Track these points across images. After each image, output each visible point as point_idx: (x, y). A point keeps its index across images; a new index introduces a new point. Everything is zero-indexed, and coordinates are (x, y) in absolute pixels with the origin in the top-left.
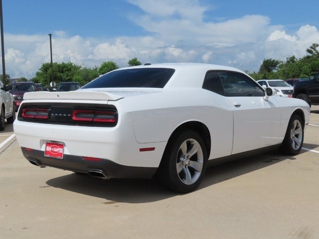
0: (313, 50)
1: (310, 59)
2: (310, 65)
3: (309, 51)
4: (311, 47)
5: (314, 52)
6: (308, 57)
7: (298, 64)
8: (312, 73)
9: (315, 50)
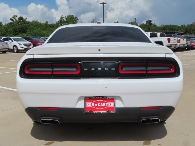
0: (14, 19)
1: (13, 24)
2: (12, 28)
3: (11, 19)
4: (13, 17)
5: (15, 20)
6: (11, 23)
7: (5, 27)
8: (14, 33)
9: (15, 19)
